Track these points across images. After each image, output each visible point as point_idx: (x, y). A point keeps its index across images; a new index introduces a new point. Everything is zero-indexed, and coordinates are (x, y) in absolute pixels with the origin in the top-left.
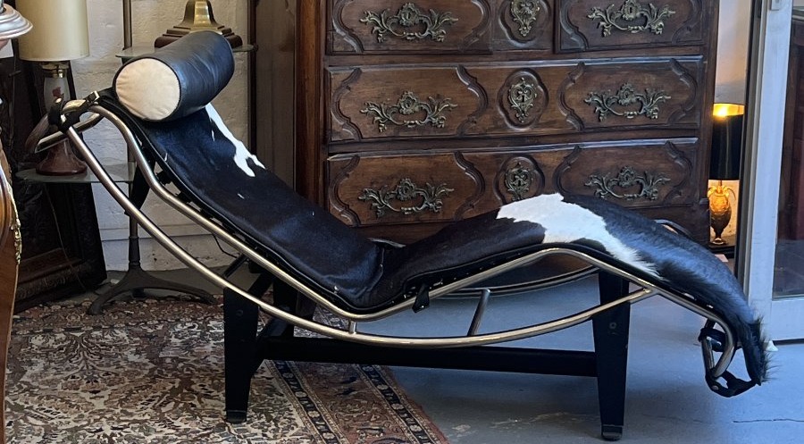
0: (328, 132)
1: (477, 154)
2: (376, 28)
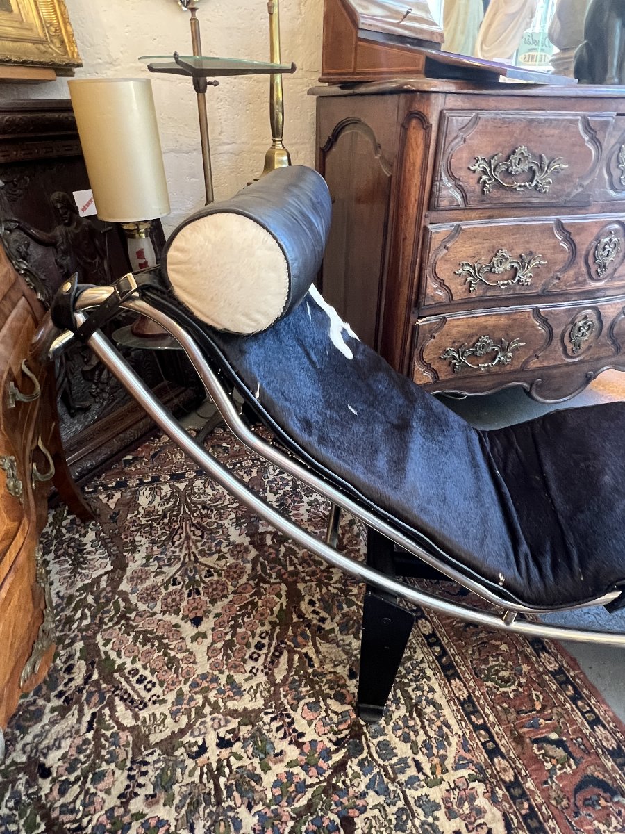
0: (422, 297)
1: (551, 310)
2: (484, 177)
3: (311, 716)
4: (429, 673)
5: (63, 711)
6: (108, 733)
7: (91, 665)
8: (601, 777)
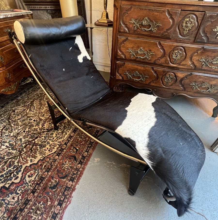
0: (117, 55)
1: (158, 69)
2: (134, 25)
3: (48, 124)
4: (71, 130)
5: (23, 107)
6: (24, 112)
7: (31, 103)
8: (77, 157)
